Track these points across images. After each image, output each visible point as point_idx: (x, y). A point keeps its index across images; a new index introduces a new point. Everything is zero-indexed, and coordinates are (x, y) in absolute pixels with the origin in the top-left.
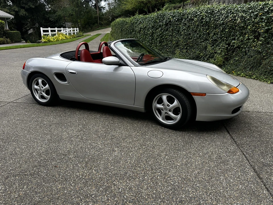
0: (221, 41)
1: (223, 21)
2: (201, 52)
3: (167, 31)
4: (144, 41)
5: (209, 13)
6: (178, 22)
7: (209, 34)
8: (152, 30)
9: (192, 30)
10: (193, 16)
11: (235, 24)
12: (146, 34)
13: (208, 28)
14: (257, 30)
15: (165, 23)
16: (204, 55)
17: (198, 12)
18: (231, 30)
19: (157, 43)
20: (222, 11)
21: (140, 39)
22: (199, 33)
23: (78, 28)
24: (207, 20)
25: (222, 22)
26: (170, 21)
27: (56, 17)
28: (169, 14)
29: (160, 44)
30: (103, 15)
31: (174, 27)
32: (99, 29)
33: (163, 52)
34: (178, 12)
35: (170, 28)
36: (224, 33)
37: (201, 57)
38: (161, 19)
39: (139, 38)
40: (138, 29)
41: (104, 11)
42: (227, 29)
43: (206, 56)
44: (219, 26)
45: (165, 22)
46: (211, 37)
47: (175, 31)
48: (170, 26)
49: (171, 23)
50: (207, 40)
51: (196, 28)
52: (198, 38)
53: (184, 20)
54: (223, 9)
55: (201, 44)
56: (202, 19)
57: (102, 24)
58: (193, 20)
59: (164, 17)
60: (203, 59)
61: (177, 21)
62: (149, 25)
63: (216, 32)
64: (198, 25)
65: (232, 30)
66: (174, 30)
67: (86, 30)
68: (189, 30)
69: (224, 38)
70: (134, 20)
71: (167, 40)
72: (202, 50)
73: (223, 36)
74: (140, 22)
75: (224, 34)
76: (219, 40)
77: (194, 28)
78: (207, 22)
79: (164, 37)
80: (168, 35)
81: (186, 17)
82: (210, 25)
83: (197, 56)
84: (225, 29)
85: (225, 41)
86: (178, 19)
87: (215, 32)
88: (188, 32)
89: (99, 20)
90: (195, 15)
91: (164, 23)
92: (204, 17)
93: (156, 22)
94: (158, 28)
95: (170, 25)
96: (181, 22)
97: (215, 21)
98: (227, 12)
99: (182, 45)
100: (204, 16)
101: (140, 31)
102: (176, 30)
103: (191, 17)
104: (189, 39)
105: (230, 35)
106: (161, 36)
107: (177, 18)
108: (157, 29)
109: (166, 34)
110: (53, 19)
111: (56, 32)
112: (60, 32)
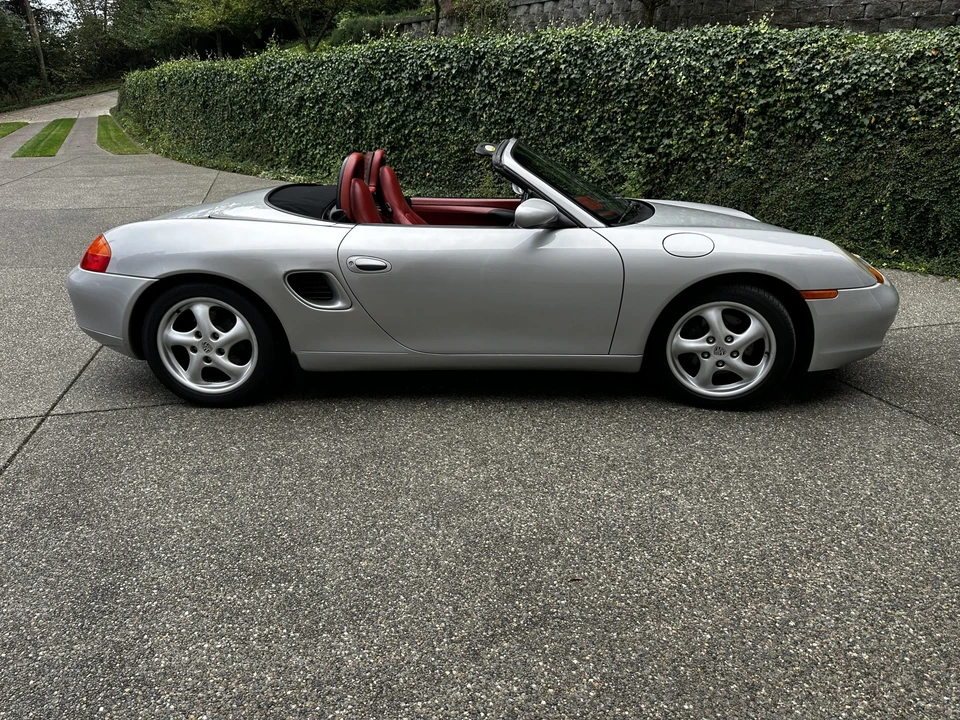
0: (624, 141)
1: (629, 80)
3: (417, 109)
4: (323, 144)
5: (577, 52)
6: (459, 80)
7: (581, 119)
8: (356, 105)
9: (519, 106)
10: (520, 61)
11: (667, 91)
12: (327, 120)
13: (577, 102)
14: (735, 107)
15: (409, 83)
17: (537, 50)
18: (655, 106)
20: (621, 49)
21: (303, 136)
22: (548, 117)
24: (572, 76)
25: (625, 82)
26: (428, 77)
29: (393, 157)
30: (55, 42)
31: (444, 96)
33: (409, 183)
34: (456, 47)
35: (429, 98)
36: (635, 115)
38: (391, 69)
39: (298, 134)
40: (289, 102)
41: (61, 26)
42: (642, 104)
44: (616, 94)
45: (409, 78)
46: (589, 129)
47: (449, 110)
48: (431, 94)
49: (433, 84)
50: (574, 138)
51: (534, 101)
52: (544, 135)
53: (485, 74)
54: (623, 44)
55: (555, 154)
56: (556, 70)
57: (61, 81)
58: (520, 73)
59: (399, 61)
61: (454, 77)
62: (338, 87)
63: (607, 115)
64: (540, 92)
65: (658, 106)
66: (448, 107)
68: (508, 107)
69: (635, 132)
70: (266, 68)
71: (424, 142)
73: (631, 127)
75: (635, 119)
76: (619, 138)
77: (526, 99)
78: (572, 82)
79: (410, 132)
80: (425, 124)
81: (492, 64)
82: (583, 90)
84: (636, 106)
85: (639, 141)
86: (460, 71)
87: (603, 112)
88: (502, 114)
89: (46, 64)
90: (525, 59)
91: (407, 82)
92: (563, 67)
93: (372, 77)
94: (382, 100)
95: (429, 89)
97: (600, 79)
98: (637, 51)
100: (561, 61)
101: (301, 107)
102: (456, 107)
103: (512, 64)
105: (654, 122)
106: (397, 125)
108: (376, 101)
109: (415, 118)
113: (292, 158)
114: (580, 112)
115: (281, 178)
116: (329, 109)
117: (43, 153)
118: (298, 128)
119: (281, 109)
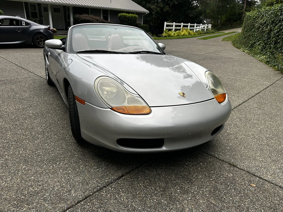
4: (260, 40)
8: (271, 26)
19: (272, 44)
21: (257, 37)
23: (211, 25)
27: (196, 13)
40: (258, 25)
62: (270, 20)
74: (263, 16)
79: (281, 37)
93: (278, 15)
101: (260, 27)
108: (277, 24)
110: (193, 15)
111: (181, 27)
112: (186, 28)
113: (251, 45)
115: (244, 51)
116: (265, 28)
117: (205, 39)
118: (257, 34)
119: (255, 28)
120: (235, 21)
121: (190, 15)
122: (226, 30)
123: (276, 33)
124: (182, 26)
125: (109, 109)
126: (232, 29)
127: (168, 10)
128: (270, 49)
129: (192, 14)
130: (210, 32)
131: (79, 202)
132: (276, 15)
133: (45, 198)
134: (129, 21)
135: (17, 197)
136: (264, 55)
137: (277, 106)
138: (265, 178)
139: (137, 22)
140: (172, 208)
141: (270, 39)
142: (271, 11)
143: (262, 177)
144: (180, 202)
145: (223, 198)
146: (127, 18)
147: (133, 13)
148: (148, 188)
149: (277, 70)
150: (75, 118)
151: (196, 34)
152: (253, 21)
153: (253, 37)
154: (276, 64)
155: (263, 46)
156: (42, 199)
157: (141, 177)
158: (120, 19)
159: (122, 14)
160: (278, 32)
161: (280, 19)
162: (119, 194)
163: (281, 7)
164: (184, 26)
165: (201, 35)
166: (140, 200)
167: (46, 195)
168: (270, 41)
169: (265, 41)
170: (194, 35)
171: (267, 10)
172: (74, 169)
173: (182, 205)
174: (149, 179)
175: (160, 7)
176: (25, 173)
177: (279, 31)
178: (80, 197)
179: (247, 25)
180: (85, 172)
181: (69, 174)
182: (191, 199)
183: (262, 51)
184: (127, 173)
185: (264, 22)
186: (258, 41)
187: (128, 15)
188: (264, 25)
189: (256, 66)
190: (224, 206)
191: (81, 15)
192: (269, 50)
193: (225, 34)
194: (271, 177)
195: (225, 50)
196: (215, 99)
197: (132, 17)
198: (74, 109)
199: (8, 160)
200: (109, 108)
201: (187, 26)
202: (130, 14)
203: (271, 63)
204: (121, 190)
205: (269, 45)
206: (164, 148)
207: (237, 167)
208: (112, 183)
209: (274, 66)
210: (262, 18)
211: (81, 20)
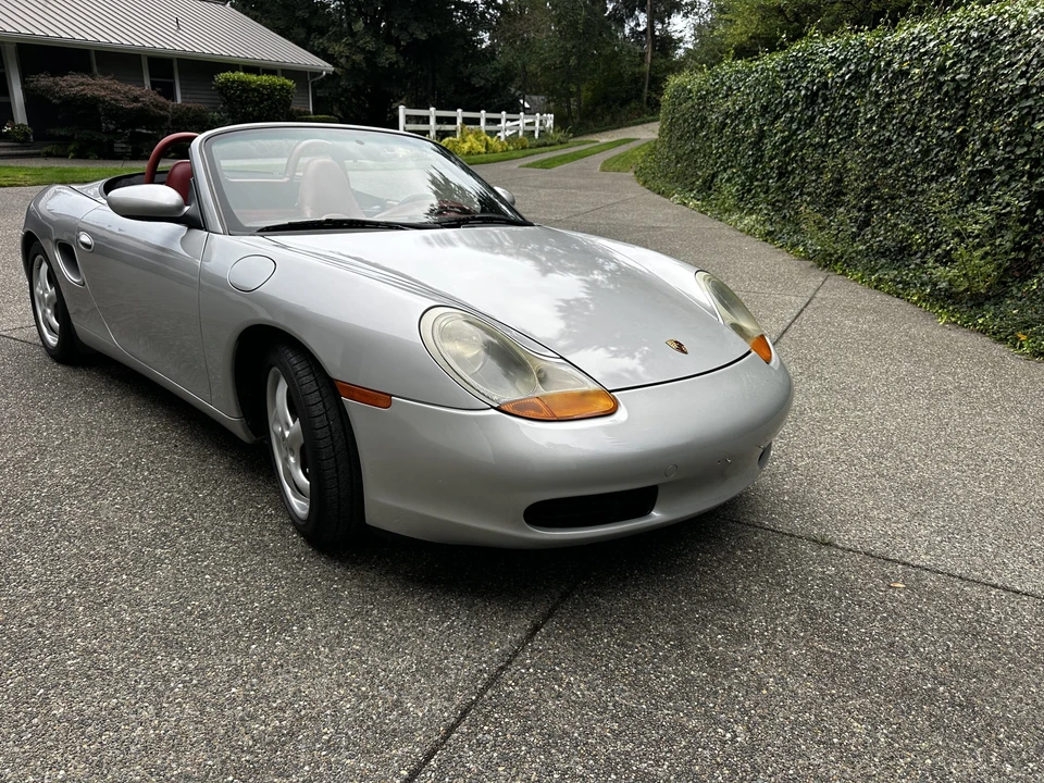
0: (1006, 178)
1: (1028, 80)
2: (921, 228)
3: (809, 125)
4: (732, 167)
5: (976, 41)
6: (852, 87)
7: (963, 141)
8: (761, 122)
9: (900, 122)
10: (911, 59)
13: (963, 117)
15: (805, 95)
16: (929, 240)
17: (931, 40)
19: (772, 178)
20: (1034, 31)
21: (719, 158)
22: (925, 138)
23: (552, 116)
24: (957, 77)
25: (1023, 82)
26: (824, 85)
27: (493, 72)
28: (827, 53)
29: (779, 184)
31: (834, 110)
32: (643, 123)
34: (862, 44)
35: (822, 113)
36: (1028, 137)
37: (916, 253)
38: (795, 77)
39: (716, 154)
40: (717, 118)
43: (937, 246)
44: (1008, 103)
45: (806, 88)
46: (969, 157)
47: (837, 128)
48: (825, 107)
49: (827, 93)
50: (950, 170)
51: (917, 114)
52: (919, 163)
53: (873, 79)
55: (924, 191)
56: (942, 70)
58: (906, 73)
59: (805, 67)
60: (918, 261)
61: (849, 85)
62: (754, 102)
63: (992, 136)
64: (922, 101)
66: (837, 123)
67: (591, 123)
68: (890, 122)
69: (1025, 165)
70: (711, 81)
71: (806, 168)
72: (925, 220)
73: (1023, 155)
74: (730, 88)
75: (1029, 144)
76: (999, 173)
77: (909, 112)
78: (957, 86)
79: (796, 155)
80: (812, 145)
81: (883, 64)
82: (970, 98)
83: (901, 242)
84: (1033, 121)
85: (1025, 179)
86: (856, 76)
87: (990, 132)
88: (882, 132)
89: (649, 88)
90: (916, 55)
91: (803, 92)
92: (948, 63)
93: (779, 87)
95: (824, 101)
96: (866, 85)
97: (996, 80)
99: (853, 190)
100: (951, 55)
101: (724, 125)
102: (844, 124)
103: (901, 63)
104: (885, 164)
106: (787, 146)
107: (852, 67)
108: (778, 117)
109: (804, 138)
110: (483, 82)
111: (458, 124)
112: (473, 127)
113: (704, 183)
114: (964, 131)
115: (685, 204)
116: (741, 127)
117: (545, 165)
118: (717, 148)
119: (710, 127)
120: (624, 102)
121: (474, 81)
122: (597, 132)
123: (781, 144)
124: (459, 121)
125: (493, 412)
126: (618, 128)
127: (397, 62)
128: (765, 193)
129: (481, 78)
130: (553, 141)
131: (451, 729)
132: (774, 89)
133: (329, 741)
134: (261, 102)
135: (224, 762)
136: (752, 214)
137: (851, 365)
138: (916, 563)
139: (295, 107)
140: (730, 687)
141: (761, 162)
142: (753, 73)
143: (908, 560)
144: (740, 666)
145: (842, 632)
146: (255, 90)
147: (270, 70)
148: (631, 646)
149: (805, 258)
150: (336, 460)
151: (511, 148)
152: (699, 104)
153: (705, 156)
154: (798, 240)
155: (743, 185)
156: (320, 749)
157: (594, 618)
158: (225, 95)
159: (229, 75)
160: (784, 141)
161: (788, 101)
162: (559, 681)
163: (784, 64)
164: (466, 121)
165: (528, 151)
166: (630, 684)
167: (326, 733)
168: (764, 169)
169: (746, 167)
170: (503, 151)
171: (738, 72)
172: (367, 636)
173: (752, 672)
174: (621, 622)
175: (362, 50)
176: (195, 682)
177: (790, 137)
178: (446, 714)
179: (678, 119)
180: (409, 638)
181: (358, 654)
182: (765, 653)
183: (741, 200)
184: (547, 617)
185: (737, 108)
186: (725, 170)
187: (253, 77)
188: (736, 118)
189: (740, 249)
190: (857, 653)
191: (58, 79)
192: (762, 195)
193: (603, 148)
194: (929, 557)
195: (624, 201)
196: (753, 353)
197: (272, 87)
198: (330, 431)
199: (95, 651)
200: (492, 407)
201: (476, 121)
202: (265, 77)
203: (780, 238)
204: (557, 669)
205: (761, 181)
206: (657, 516)
207: (837, 547)
208: (516, 653)
209: (794, 246)
210: (727, 96)
211: (60, 97)
